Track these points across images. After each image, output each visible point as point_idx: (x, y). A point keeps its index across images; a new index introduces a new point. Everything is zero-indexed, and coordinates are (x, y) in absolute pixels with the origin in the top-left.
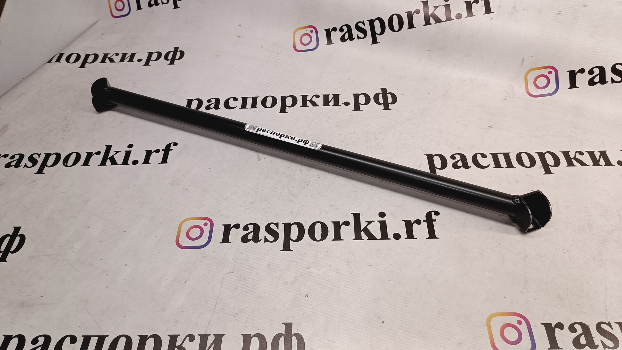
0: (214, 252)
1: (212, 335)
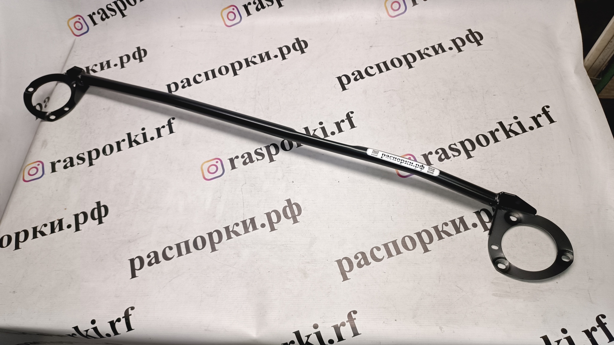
0: (229, 176)
1: (248, 219)
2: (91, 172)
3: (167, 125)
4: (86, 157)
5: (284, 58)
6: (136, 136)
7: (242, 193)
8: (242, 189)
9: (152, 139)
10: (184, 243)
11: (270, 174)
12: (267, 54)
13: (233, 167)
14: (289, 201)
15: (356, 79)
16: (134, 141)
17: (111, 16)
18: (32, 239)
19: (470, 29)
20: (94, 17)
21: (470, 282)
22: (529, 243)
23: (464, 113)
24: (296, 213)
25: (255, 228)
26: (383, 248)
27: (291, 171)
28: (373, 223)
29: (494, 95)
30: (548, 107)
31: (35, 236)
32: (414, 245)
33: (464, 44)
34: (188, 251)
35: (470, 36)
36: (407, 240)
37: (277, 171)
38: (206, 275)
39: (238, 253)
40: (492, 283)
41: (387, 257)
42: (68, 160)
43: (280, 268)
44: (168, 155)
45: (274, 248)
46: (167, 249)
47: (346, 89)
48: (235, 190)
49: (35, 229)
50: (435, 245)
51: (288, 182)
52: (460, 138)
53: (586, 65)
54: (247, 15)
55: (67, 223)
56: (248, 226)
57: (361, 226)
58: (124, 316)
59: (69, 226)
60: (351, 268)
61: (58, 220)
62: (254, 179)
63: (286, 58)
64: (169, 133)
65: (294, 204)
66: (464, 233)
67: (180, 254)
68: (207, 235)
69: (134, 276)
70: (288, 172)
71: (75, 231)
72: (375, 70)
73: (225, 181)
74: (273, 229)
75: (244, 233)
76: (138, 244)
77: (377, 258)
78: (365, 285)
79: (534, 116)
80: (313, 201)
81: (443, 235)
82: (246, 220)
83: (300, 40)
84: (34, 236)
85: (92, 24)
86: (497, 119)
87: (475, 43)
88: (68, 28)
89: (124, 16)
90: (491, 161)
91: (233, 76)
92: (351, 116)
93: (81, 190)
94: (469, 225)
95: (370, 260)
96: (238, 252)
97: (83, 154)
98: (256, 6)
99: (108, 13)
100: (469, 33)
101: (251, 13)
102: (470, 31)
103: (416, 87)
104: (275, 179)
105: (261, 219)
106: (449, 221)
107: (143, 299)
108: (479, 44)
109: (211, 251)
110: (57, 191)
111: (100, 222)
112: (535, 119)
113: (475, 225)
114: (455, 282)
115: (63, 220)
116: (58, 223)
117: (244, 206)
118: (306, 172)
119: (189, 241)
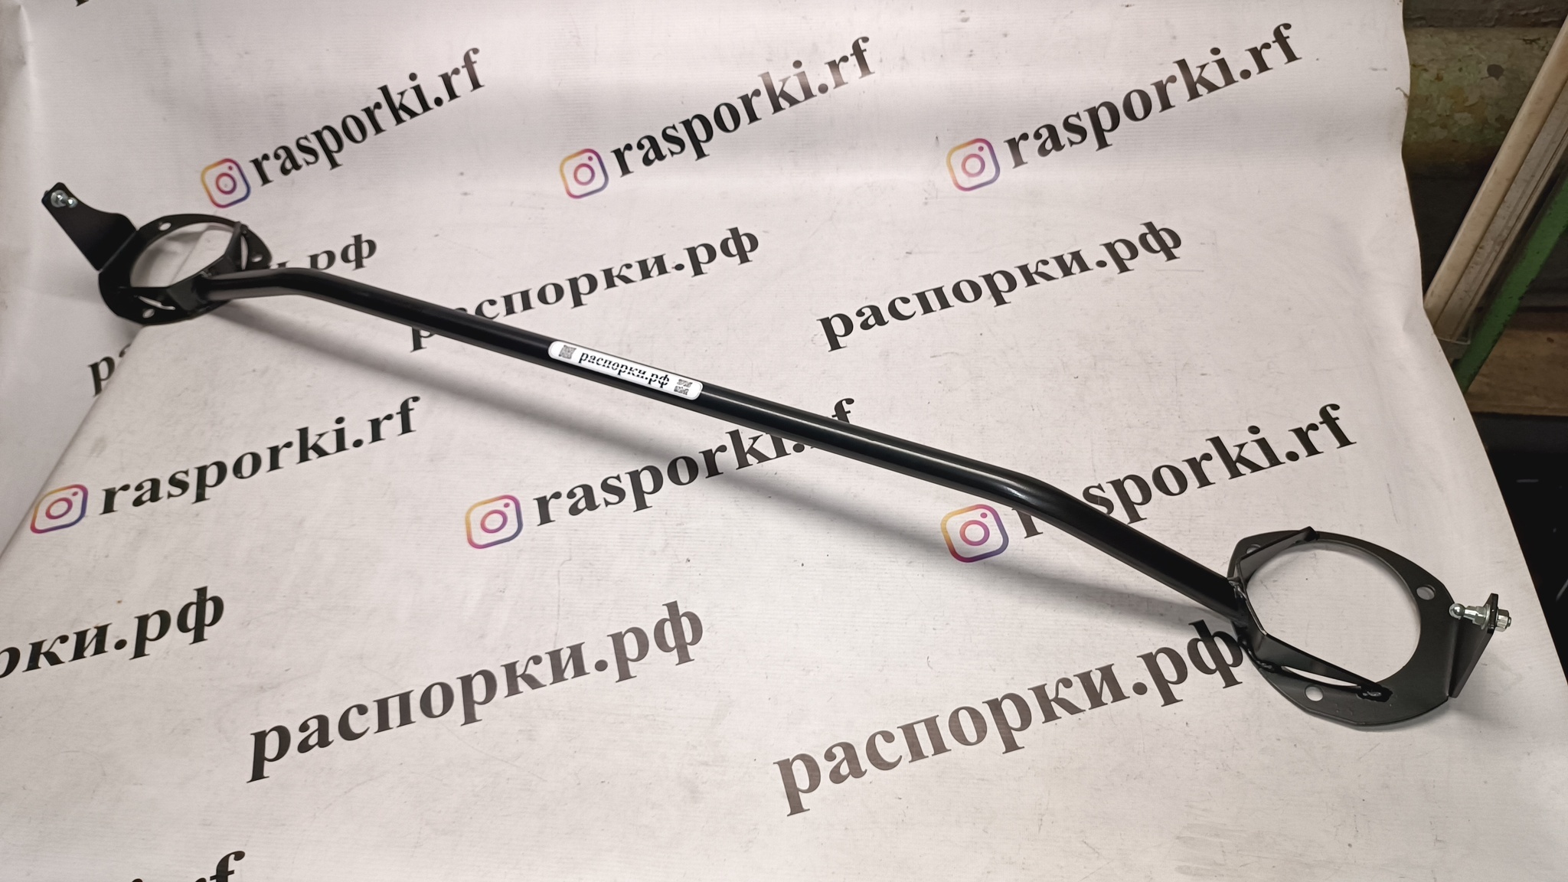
2: (197, 515)
3: (397, 413)
4: (192, 480)
5: (698, 270)
6: (321, 435)
7: (559, 583)
8: (559, 571)
9: (358, 443)
10: (398, 698)
11: (633, 539)
12: (660, 261)
13: (545, 518)
14: (672, 607)
15: (865, 326)
16: (312, 448)
17: (304, 164)
18: (24, 671)
19: (1151, 223)
20: (265, 164)
21: (1121, 834)
22: (1279, 740)
23: (1126, 414)
24: (689, 637)
25: (580, 671)
26: (900, 736)
27: (686, 533)
28: (881, 671)
29: (1203, 375)
30: (1335, 407)
31: (33, 665)
32: (982, 732)
33: (1134, 254)
34: (405, 719)
35: (1150, 239)
36: (965, 719)
37: (652, 532)
38: (442, 780)
39: (530, 730)
40: (1178, 838)
41: (910, 759)
42: (148, 486)
43: (631, 774)
44: (390, 484)
45: (622, 723)
46: (354, 711)
47: (840, 348)
48: (543, 575)
49: (37, 647)
50: (1036, 735)
51: (676, 561)
52: (1113, 473)
53: (1430, 306)
54: (620, 173)
55: (118, 637)
56: (564, 665)
57: (850, 677)
58: (214, 873)
59: (121, 644)
60: (814, 785)
61: (95, 628)
62: (592, 549)
63: (704, 271)
64: (400, 431)
65: (684, 615)
66: (1111, 708)
67: (383, 725)
68: (459, 680)
69: (258, 774)
70: (678, 536)
71: (132, 656)
72: (915, 305)
73: (520, 551)
74: (624, 675)
75: (552, 681)
76: (283, 695)
77: (882, 759)
78: (846, 829)
79: (1301, 429)
80: (733, 609)
81: (1058, 709)
82: (559, 650)
83: (741, 233)
84: (31, 664)
85: (259, 181)
86: (1208, 430)
87: (1162, 253)
88: (201, 187)
89: (334, 164)
90: (1190, 531)
91: (572, 308)
92: (846, 410)
93: (166, 557)
94: (1127, 688)
95: (865, 763)
96: (529, 728)
97: (186, 473)
98: (643, 152)
99: (300, 156)
100: (1147, 231)
101: (631, 169)
102: (1150, 226)
103: (1012, 349)
104: (643, 551)
105: (598, 649)
106: (1074, 676)
107: (270, 833)
108: (1171, 256)
109: (463, 721)
110: (107, 557)
111: (199, 637)
112: (1302, 435)
113: (1140, 689)
114: (1082, 831)
115: (109, 629)
116: (96, 636)
117: (559, 614)
118: (724, 537)
119: (412, 695)
